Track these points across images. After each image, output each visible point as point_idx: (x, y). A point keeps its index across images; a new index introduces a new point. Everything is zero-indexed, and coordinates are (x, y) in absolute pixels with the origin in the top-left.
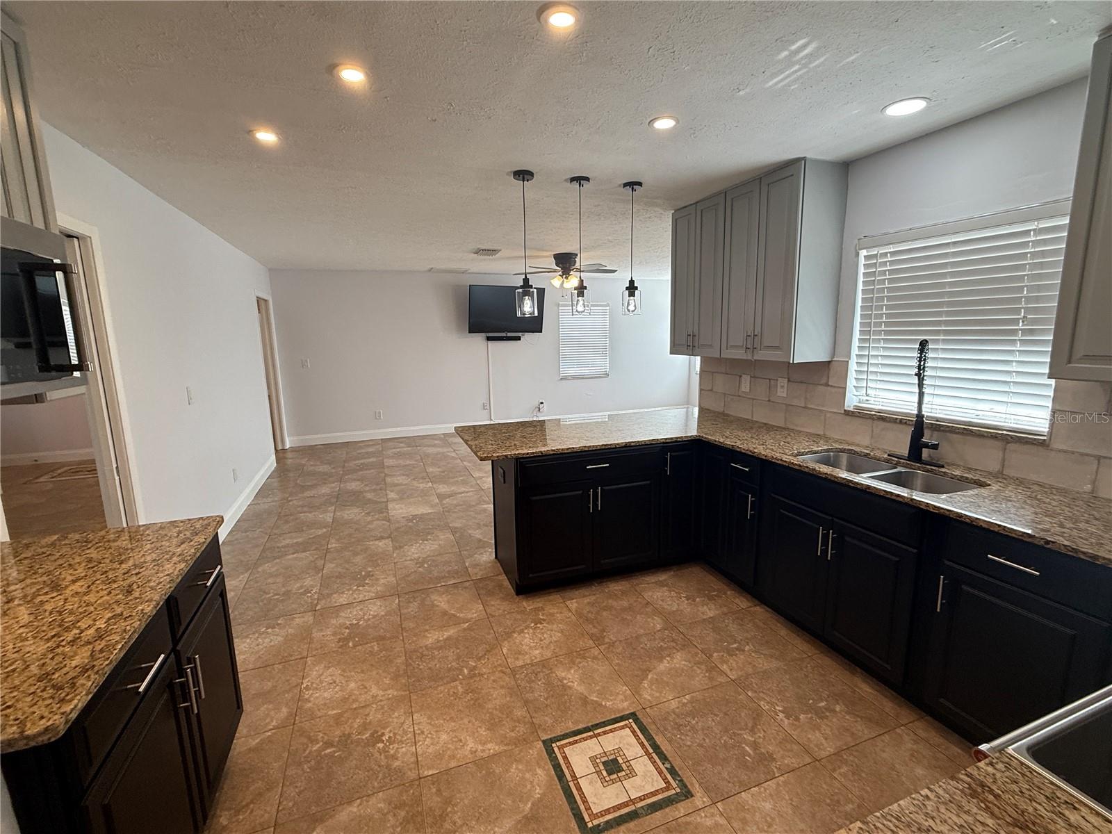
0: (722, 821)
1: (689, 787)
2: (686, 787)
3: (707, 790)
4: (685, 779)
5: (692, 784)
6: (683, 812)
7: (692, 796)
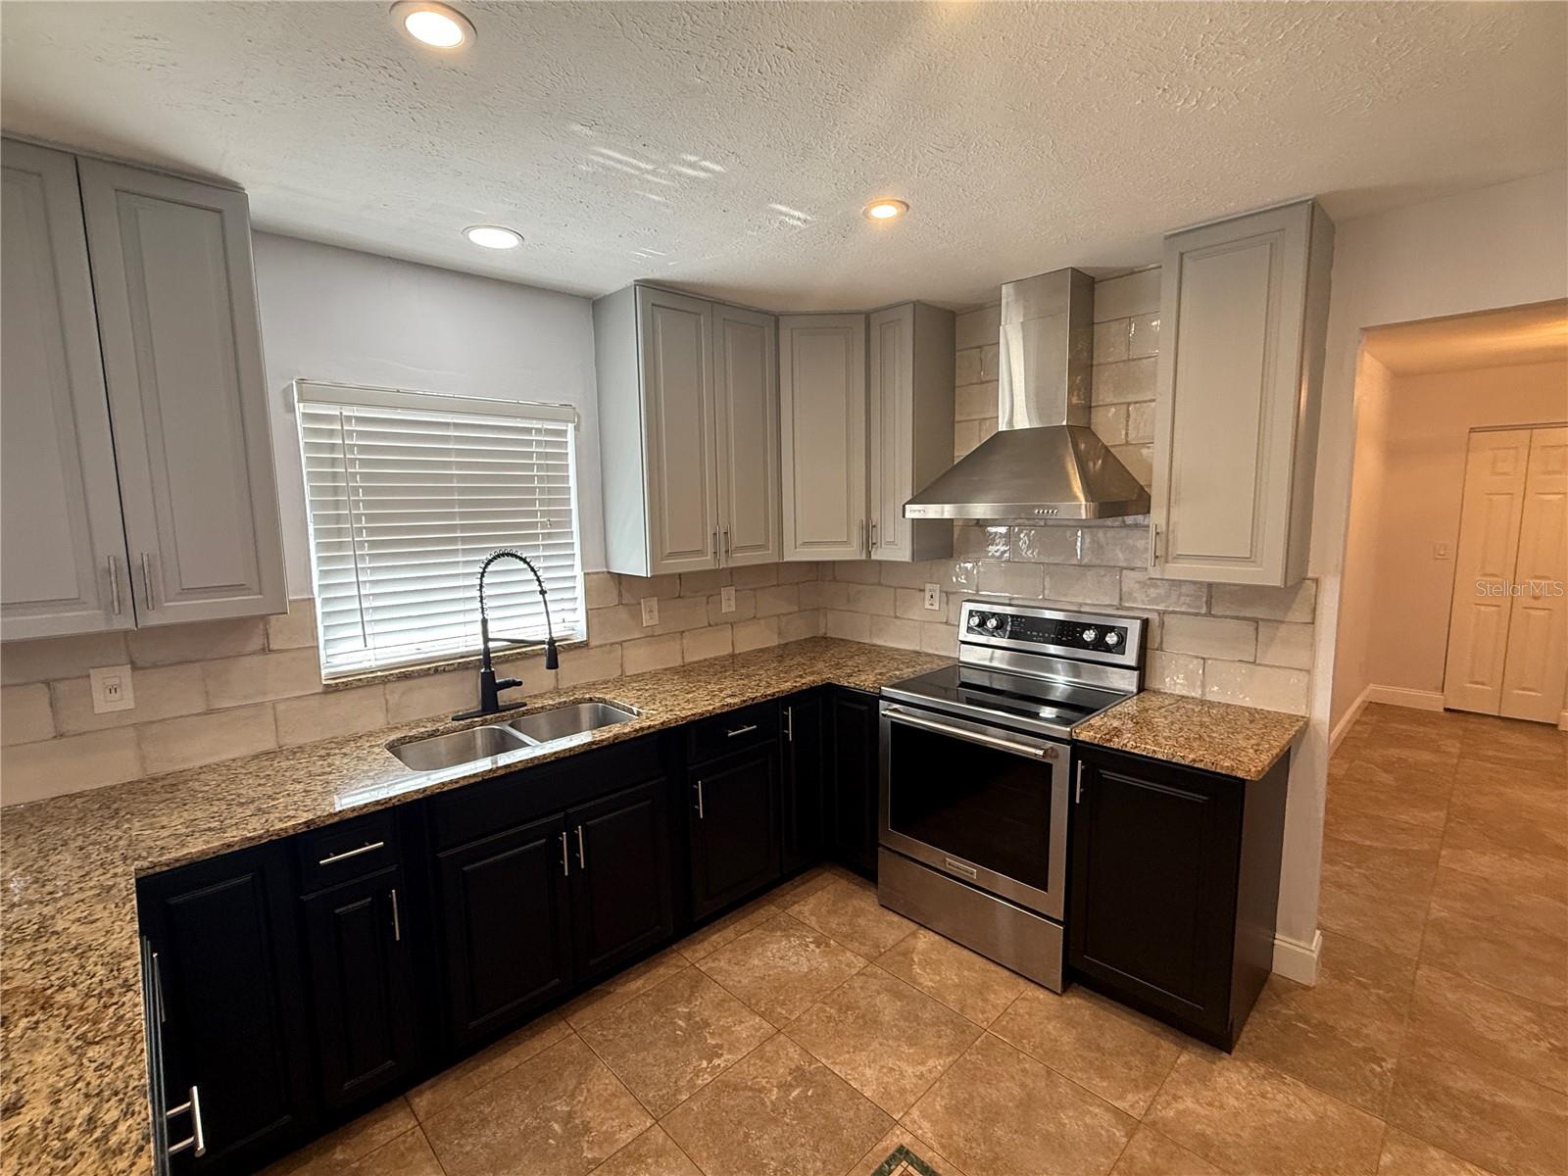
0: (915, 1113)
1: (891, 1152)
2: (893, 1155)
3: (883, 1132)
4: (883, 1159)
5: (886, 1149)
6: (930, 1154)
7: (902, 1146)
